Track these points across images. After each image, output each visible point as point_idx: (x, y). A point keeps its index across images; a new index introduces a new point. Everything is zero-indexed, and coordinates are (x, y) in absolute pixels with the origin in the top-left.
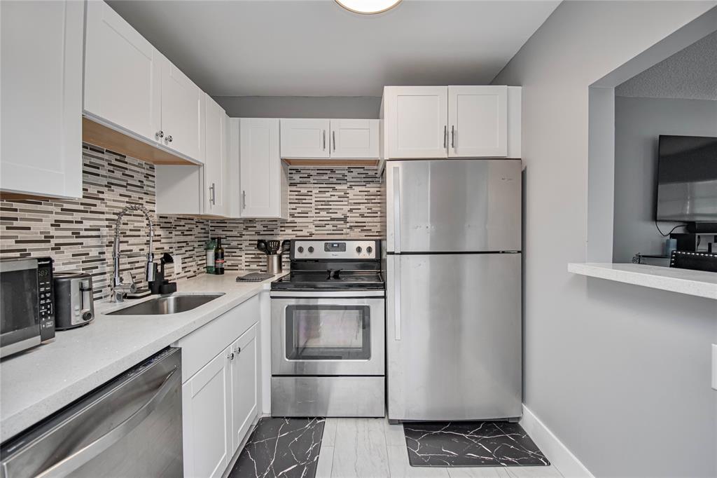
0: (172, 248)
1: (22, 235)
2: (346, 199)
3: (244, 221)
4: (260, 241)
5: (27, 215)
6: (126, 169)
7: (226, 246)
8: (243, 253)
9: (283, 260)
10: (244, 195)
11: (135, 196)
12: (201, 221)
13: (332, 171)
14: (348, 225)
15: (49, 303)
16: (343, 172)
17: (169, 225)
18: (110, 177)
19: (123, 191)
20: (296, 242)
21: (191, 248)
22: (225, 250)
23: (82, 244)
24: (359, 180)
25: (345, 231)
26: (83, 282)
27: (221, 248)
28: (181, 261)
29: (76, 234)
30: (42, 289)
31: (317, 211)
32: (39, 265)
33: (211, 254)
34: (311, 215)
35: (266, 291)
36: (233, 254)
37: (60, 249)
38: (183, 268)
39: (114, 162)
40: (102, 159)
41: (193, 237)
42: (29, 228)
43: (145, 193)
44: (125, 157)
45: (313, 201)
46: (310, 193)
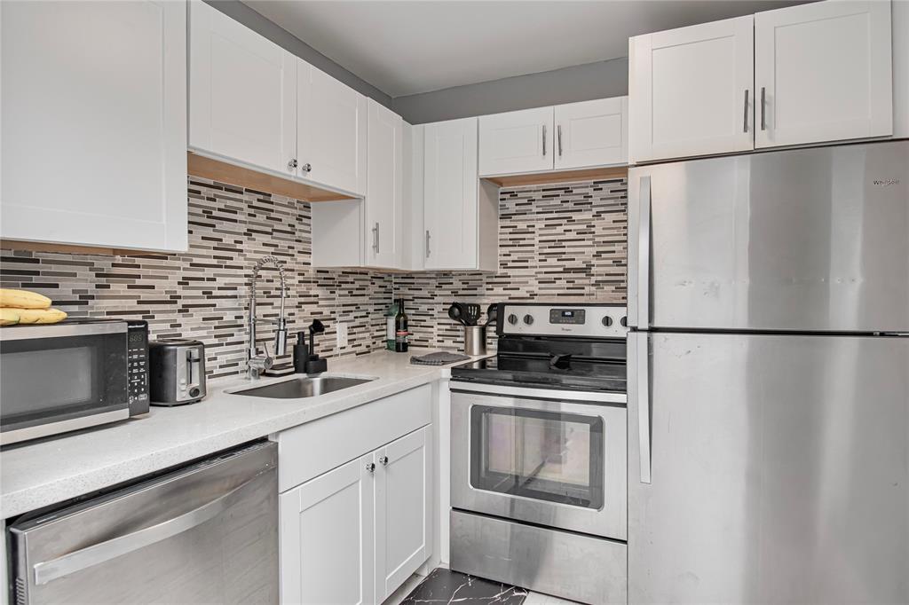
0: (334, 312)
1: (145, 295)
2: (591, 236)
3: (437, 275)
4: (455, 305)
5: (151, 272)
6: (272, 211)
7: (413, 312)
8: (434, 323)
9: (489, 334)
10: (428, 237)
11: (283, 245)
12: (379, 275)
13: (567, 190)
14: (593, 279)
15: (143, 373)
16: (584, 191)
17: (331, 282)
18: (250, 223)
19: (267, 239)
20: (506, 307)
21: (364, 314)
22: (409, 317)
23: (215, 305)
24: (612, 202)
25: (587, 290)
26: (193, 351)
27: (404, 315)
28: (347, 331)
29: (208, 294)
30: (135, 357)
31: (543, 257)
32: (129, 329)
33: (392, 322)
34: (534, 264)
35: (445, 379)
36: (423, 324)
37: (188, 311)
38: (349, 340)
39: (256, 203)
40: (241, 201)
41: (366, 298)
42: (153, 287)
43: (296, 241)
44: (270, 195)
45: (536, 241)
46: (531, 229)
